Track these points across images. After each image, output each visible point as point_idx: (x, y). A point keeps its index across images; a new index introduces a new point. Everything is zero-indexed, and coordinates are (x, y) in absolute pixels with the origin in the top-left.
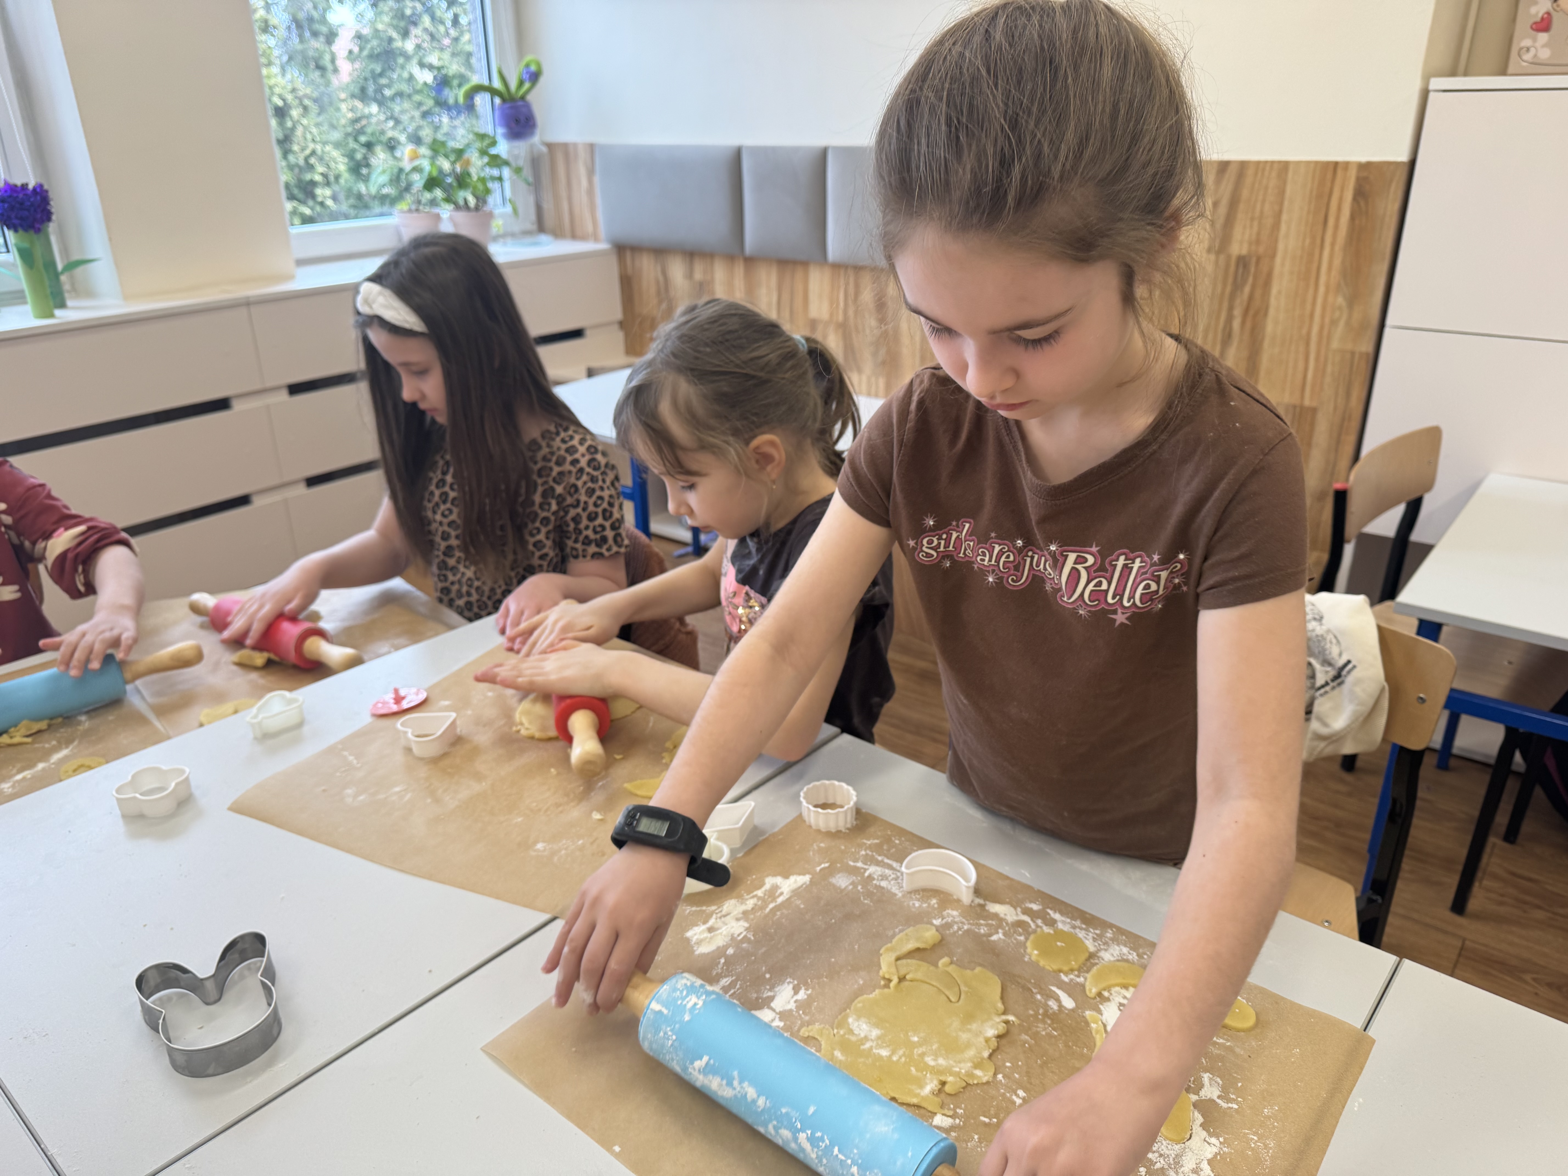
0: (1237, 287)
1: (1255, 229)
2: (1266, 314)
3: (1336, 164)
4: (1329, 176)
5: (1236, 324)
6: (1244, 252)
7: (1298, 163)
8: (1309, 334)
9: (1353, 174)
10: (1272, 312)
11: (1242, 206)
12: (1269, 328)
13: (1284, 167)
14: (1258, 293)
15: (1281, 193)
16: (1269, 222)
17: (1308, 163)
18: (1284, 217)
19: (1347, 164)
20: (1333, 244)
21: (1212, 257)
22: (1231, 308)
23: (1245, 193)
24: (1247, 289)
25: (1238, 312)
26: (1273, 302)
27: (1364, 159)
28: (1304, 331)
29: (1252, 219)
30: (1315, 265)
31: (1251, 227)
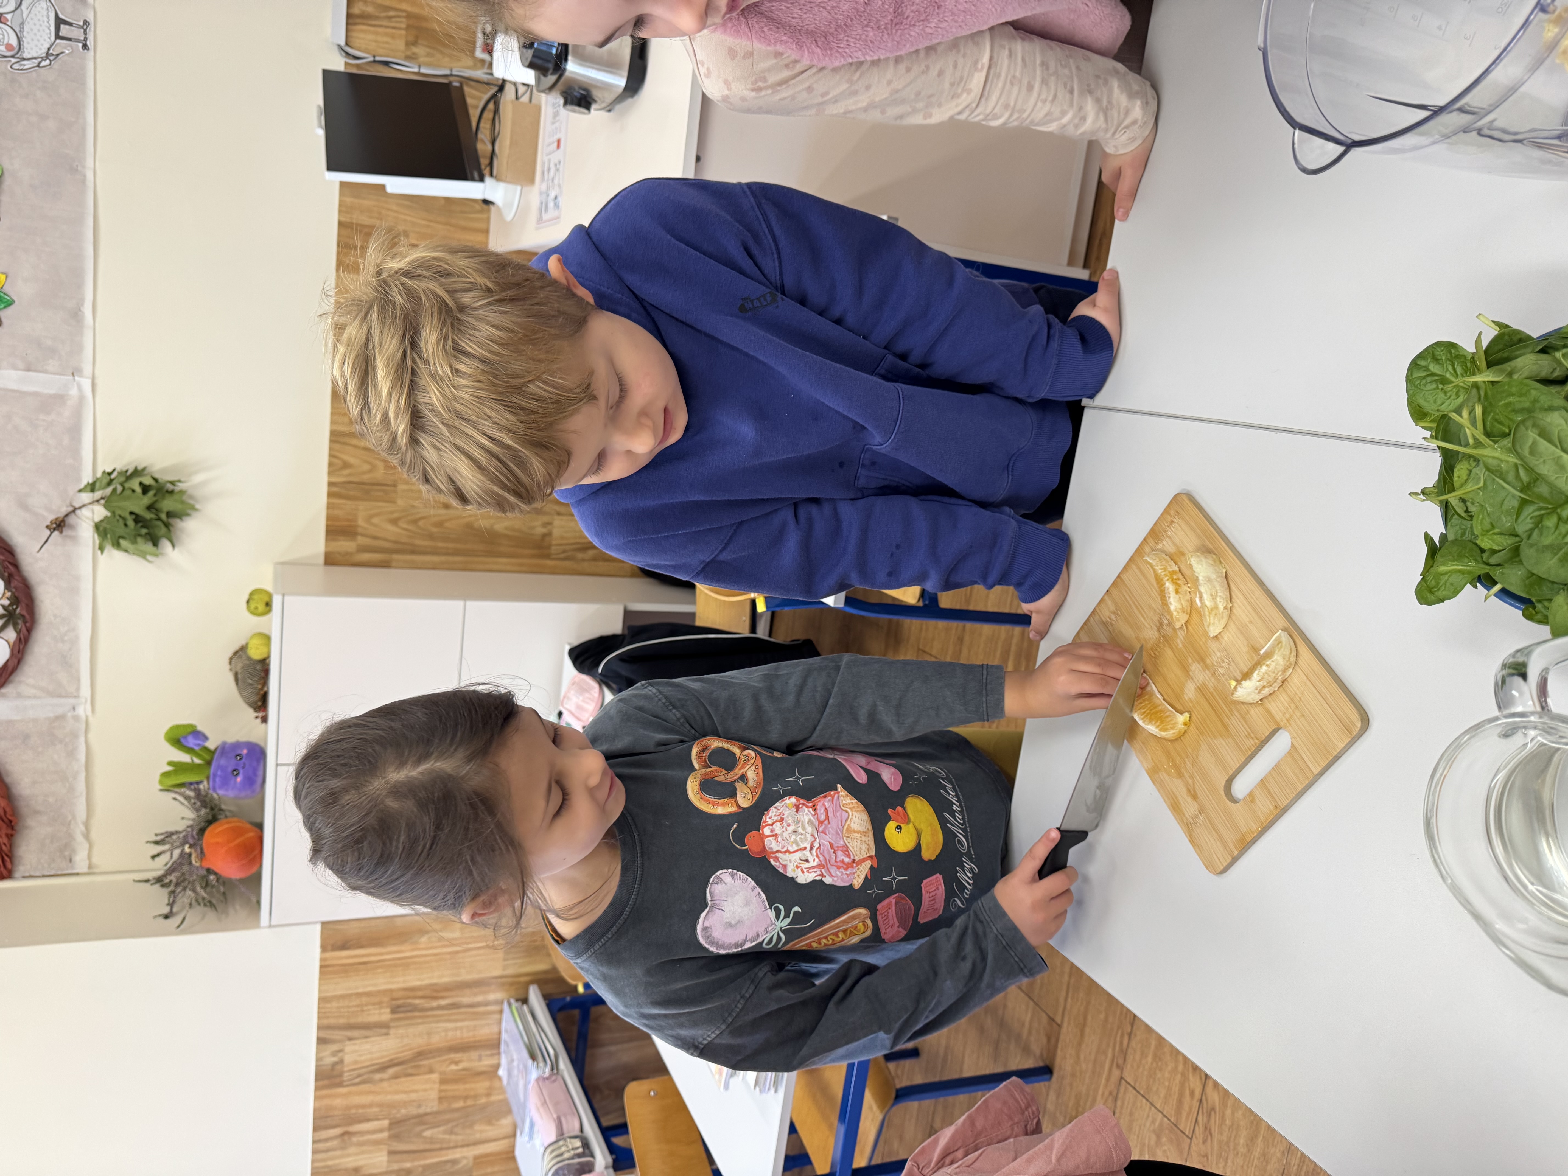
0: (415, 1009)
1: (370, 1007)
2: (436, 984)
3: (321, 967)
4: (330, 969)
5: (443, 1002)
6: (388, 1010)
7: (320, 991)
8: (449, 953)
9: (329, 955)
10: (434, 981)
11: (352, 1021)
12: (446, 980)
13: (322, 1000)
14: (420, 993)
15: (343, 997)
16: (364, 999)
17: (320, 985)
18: (361, 990)
19: (322, 960)
20: (382, 954)
21: (392, 1031)
22: (432, 1009)
23: (342, 1021)
24: (417, 1001)
25: (435, 1004)
26: (427, 982)
27: (318, 950)
28: (448, 956)
29: (363, 1011)
30: (399, 962)
31: (369, 1010)
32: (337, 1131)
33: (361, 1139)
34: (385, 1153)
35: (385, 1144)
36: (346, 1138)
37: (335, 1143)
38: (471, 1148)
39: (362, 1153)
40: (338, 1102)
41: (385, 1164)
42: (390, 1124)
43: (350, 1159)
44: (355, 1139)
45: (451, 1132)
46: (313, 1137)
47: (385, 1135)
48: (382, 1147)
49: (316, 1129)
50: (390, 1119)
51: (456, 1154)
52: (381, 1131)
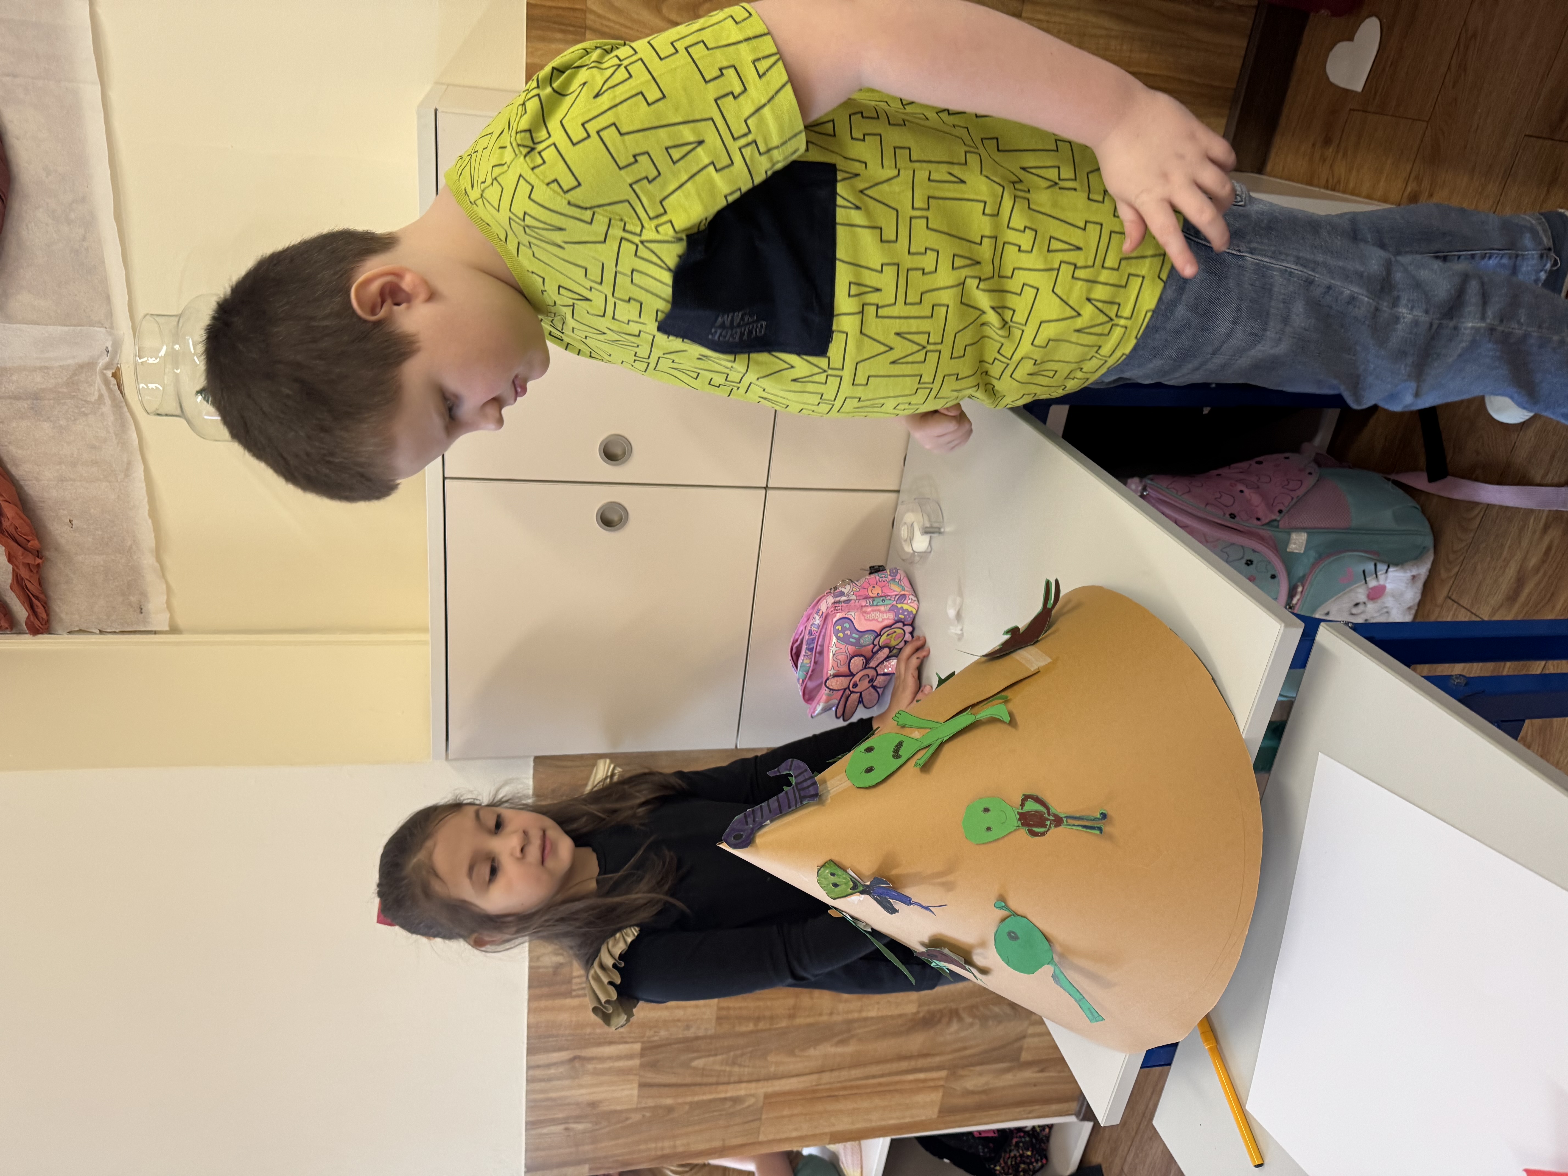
32: (564, 1055)
33: (600, 1066)
34: (636, 1085)
35: (636, 1074)
36: (577, 1064)
37: (561, 1069)
38: (761, 1084)
39: (601, 1084)
40: (564, 1017)
41: (635, 1099)
42: (643, 1049)
43: (583, 1091)
44: (590, 1067)
45: (734, 1063)
46: (527, 1061)
47: (636, 1062)
48: (631, 1077)
49: (531, 1051)
50: (643, 1043)
51: (741, 1090)
52: (630, 1057)
